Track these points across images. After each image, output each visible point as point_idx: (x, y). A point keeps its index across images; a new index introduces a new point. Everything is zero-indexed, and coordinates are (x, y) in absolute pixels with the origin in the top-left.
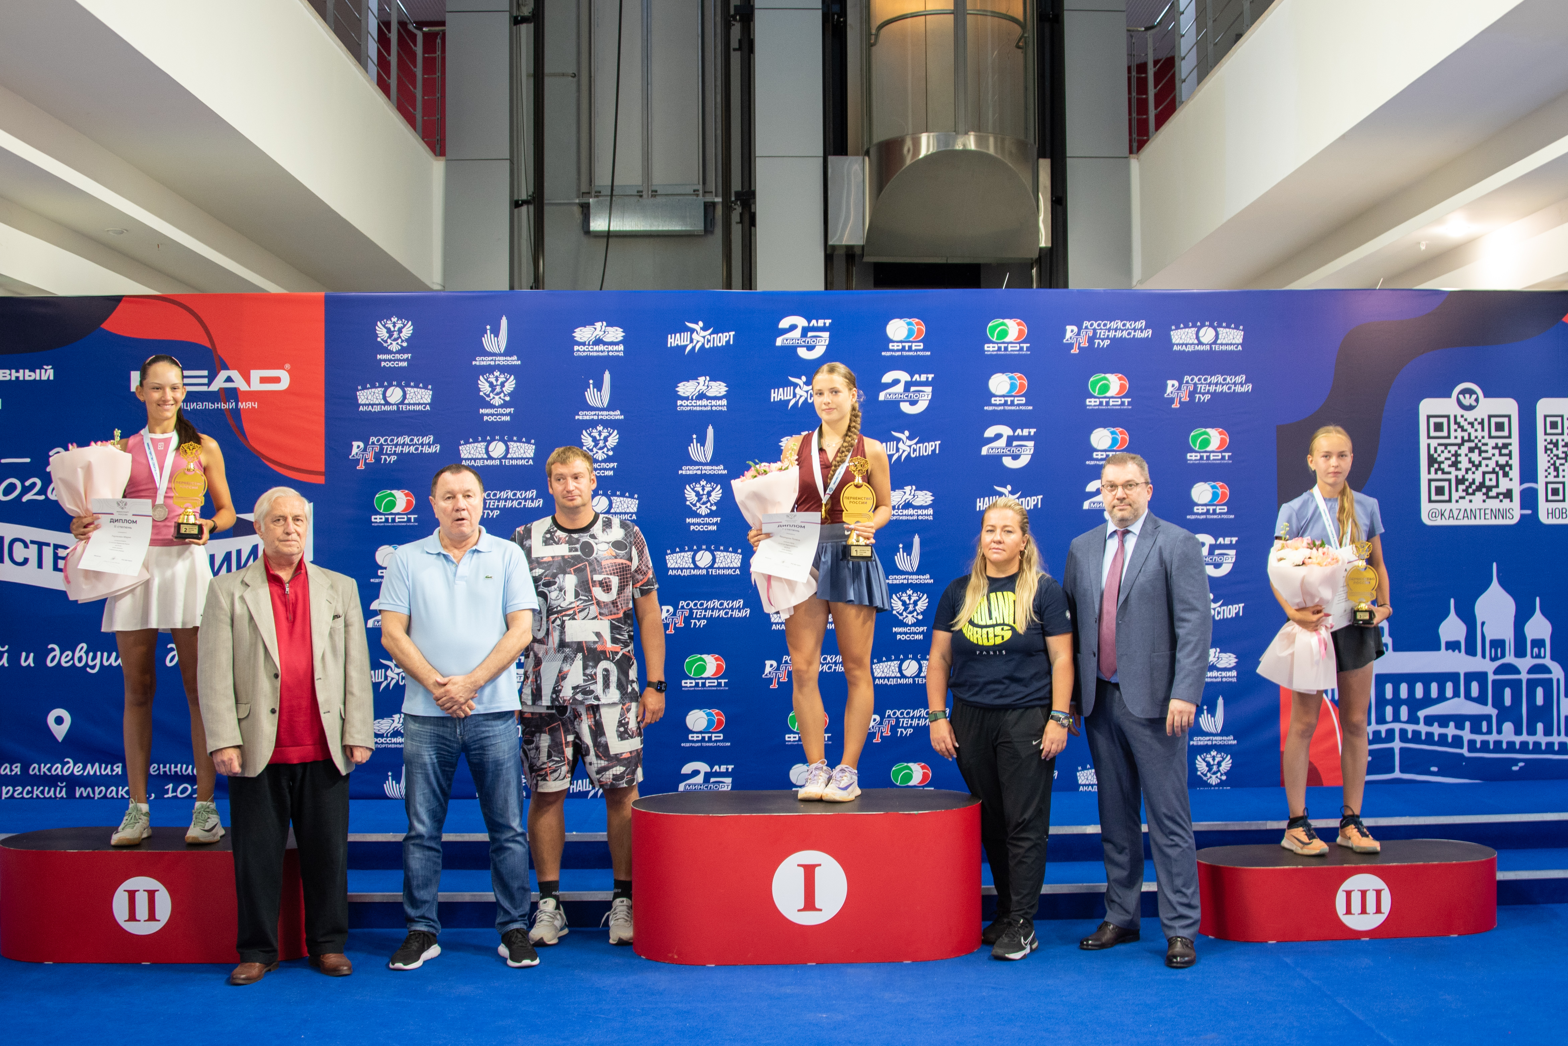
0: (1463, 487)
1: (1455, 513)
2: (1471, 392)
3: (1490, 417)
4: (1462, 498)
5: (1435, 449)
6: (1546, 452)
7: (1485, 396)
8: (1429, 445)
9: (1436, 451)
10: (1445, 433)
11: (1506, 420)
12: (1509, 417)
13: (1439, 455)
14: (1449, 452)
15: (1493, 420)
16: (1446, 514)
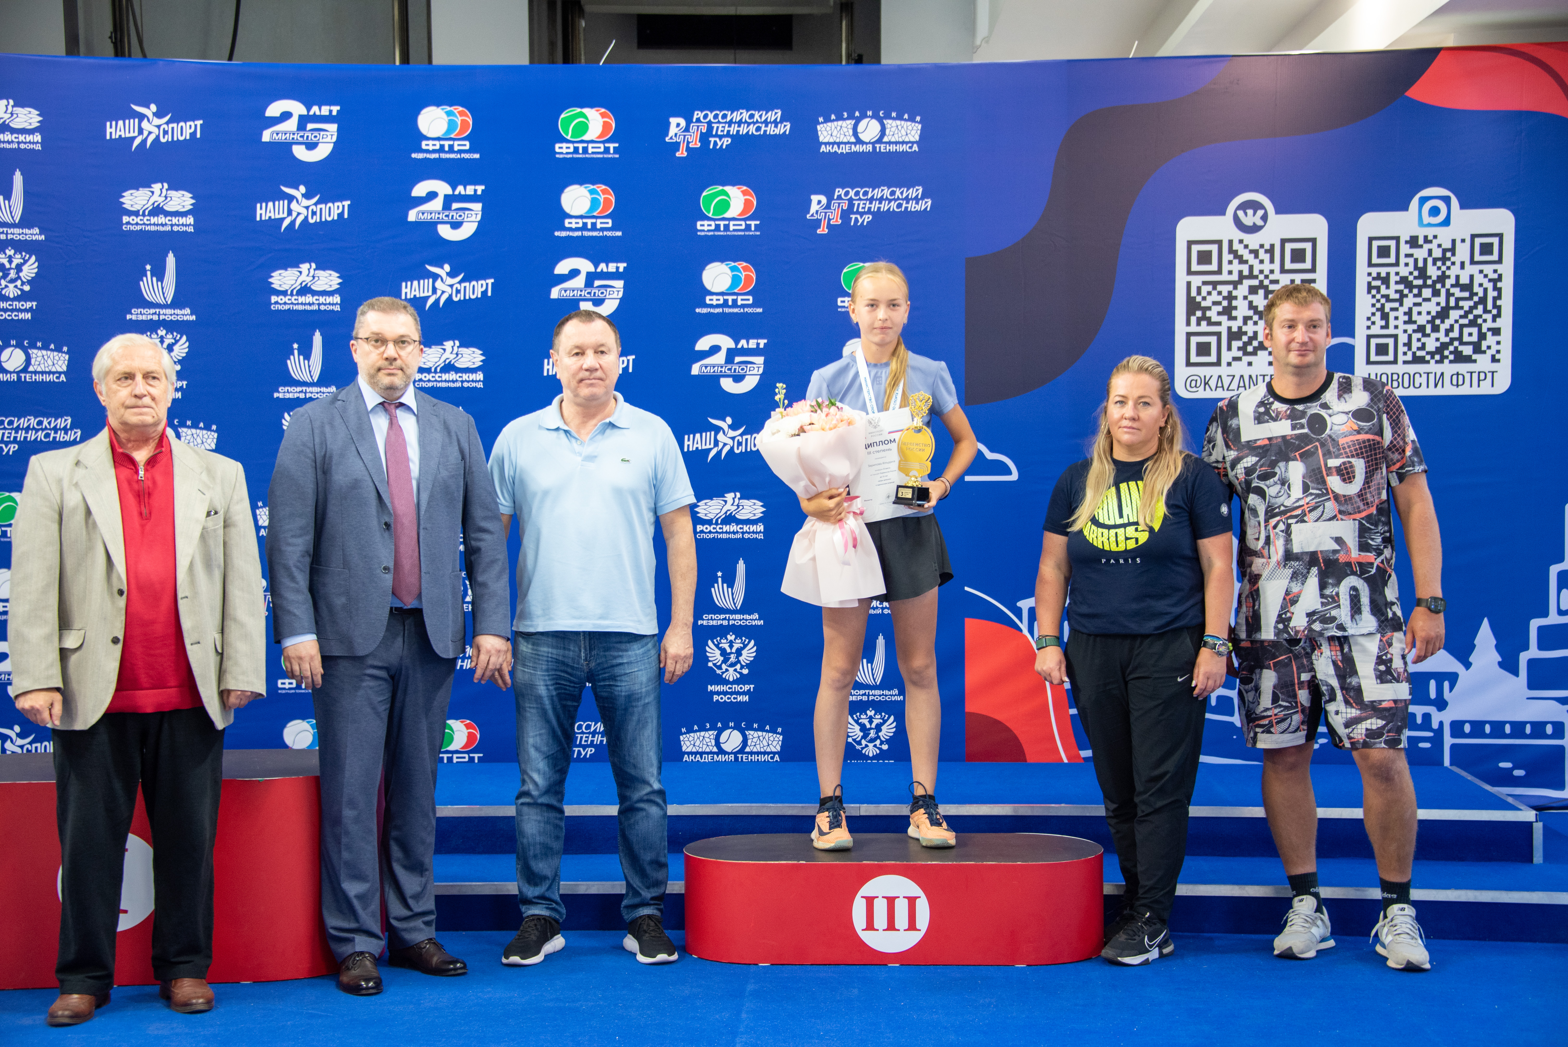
0: (1240, 344)
1: (1226, 381)
2: (1255, 206)
3: (1283, 242)
4: (1236, 359)
5: (1199, 290)
6: (1369, 292)
7: (1278, 212)
8: (1189, 284)
9: (1199, 293)
10: (1214, 267)
11: (1308, 246)
12: (1313, 241)
13: (1204, 299)
14: (1220, 293)
15: (1289, 247)
16: (1212, 383)
